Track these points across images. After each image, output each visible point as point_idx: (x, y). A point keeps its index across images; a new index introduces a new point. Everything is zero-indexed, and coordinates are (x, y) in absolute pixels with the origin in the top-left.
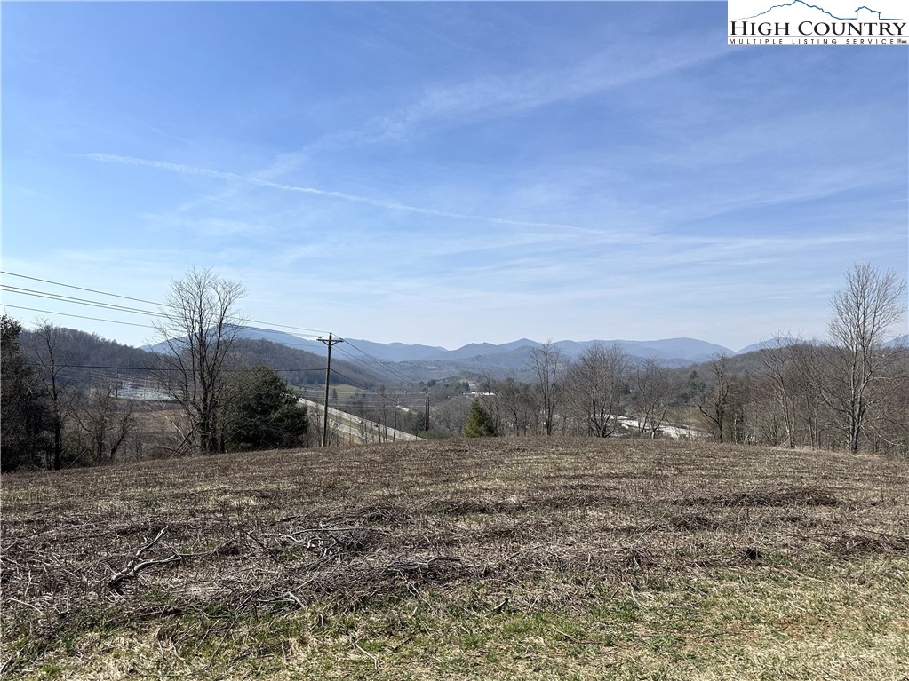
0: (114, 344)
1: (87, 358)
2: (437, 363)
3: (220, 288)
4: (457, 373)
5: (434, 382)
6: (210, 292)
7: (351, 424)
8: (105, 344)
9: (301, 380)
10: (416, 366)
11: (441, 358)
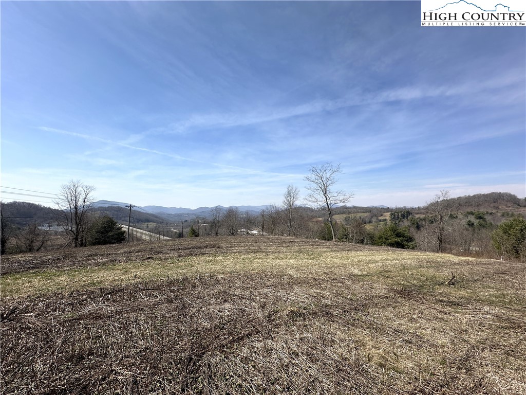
0: (49, 208)
1: (35, 214)
2: (188, 214)
3: (84, 188)
4: (195, 218)
5: (186, 221)
6: (79, 189)
7: (146, 234)
8: (45, 208)
9: (134, 221)
10: (180, 215)
11: (190, 212)
